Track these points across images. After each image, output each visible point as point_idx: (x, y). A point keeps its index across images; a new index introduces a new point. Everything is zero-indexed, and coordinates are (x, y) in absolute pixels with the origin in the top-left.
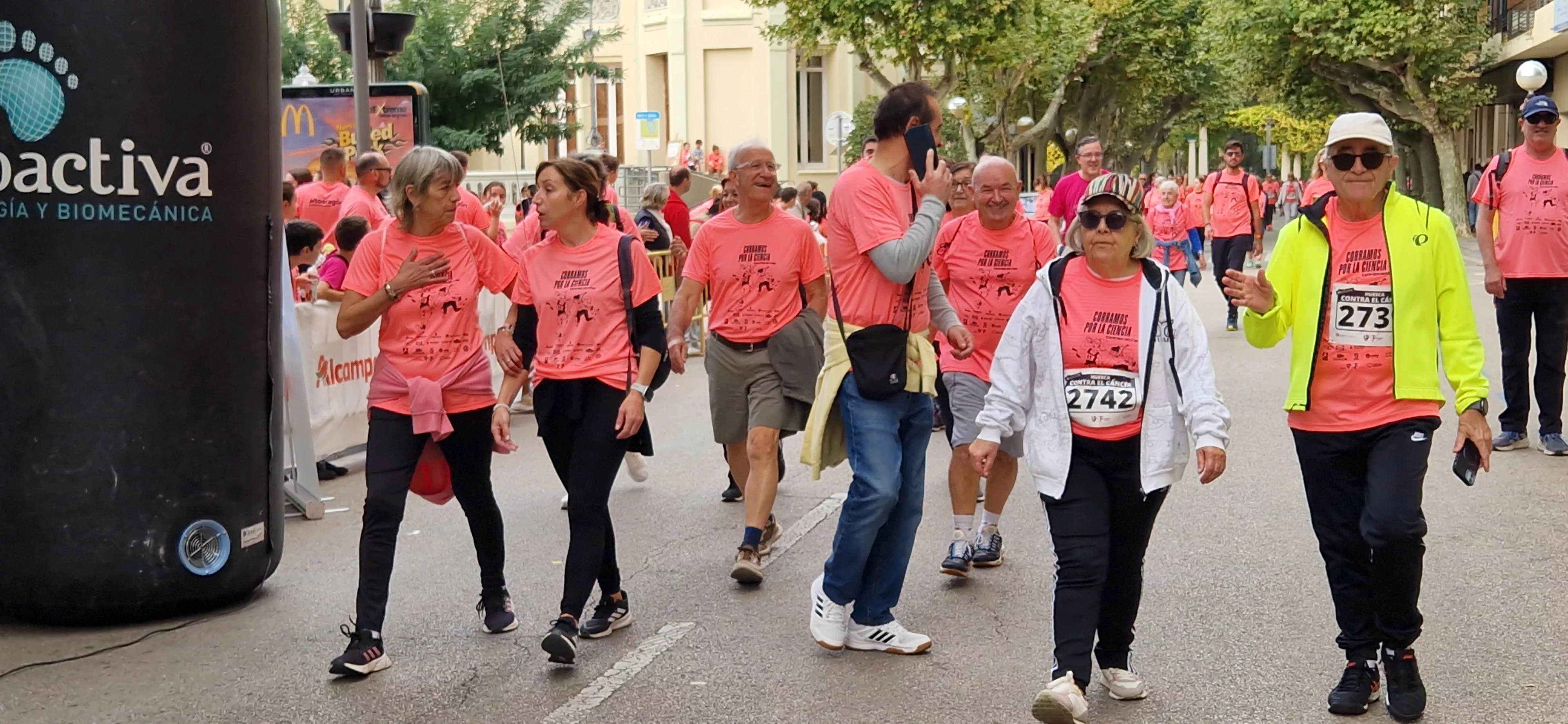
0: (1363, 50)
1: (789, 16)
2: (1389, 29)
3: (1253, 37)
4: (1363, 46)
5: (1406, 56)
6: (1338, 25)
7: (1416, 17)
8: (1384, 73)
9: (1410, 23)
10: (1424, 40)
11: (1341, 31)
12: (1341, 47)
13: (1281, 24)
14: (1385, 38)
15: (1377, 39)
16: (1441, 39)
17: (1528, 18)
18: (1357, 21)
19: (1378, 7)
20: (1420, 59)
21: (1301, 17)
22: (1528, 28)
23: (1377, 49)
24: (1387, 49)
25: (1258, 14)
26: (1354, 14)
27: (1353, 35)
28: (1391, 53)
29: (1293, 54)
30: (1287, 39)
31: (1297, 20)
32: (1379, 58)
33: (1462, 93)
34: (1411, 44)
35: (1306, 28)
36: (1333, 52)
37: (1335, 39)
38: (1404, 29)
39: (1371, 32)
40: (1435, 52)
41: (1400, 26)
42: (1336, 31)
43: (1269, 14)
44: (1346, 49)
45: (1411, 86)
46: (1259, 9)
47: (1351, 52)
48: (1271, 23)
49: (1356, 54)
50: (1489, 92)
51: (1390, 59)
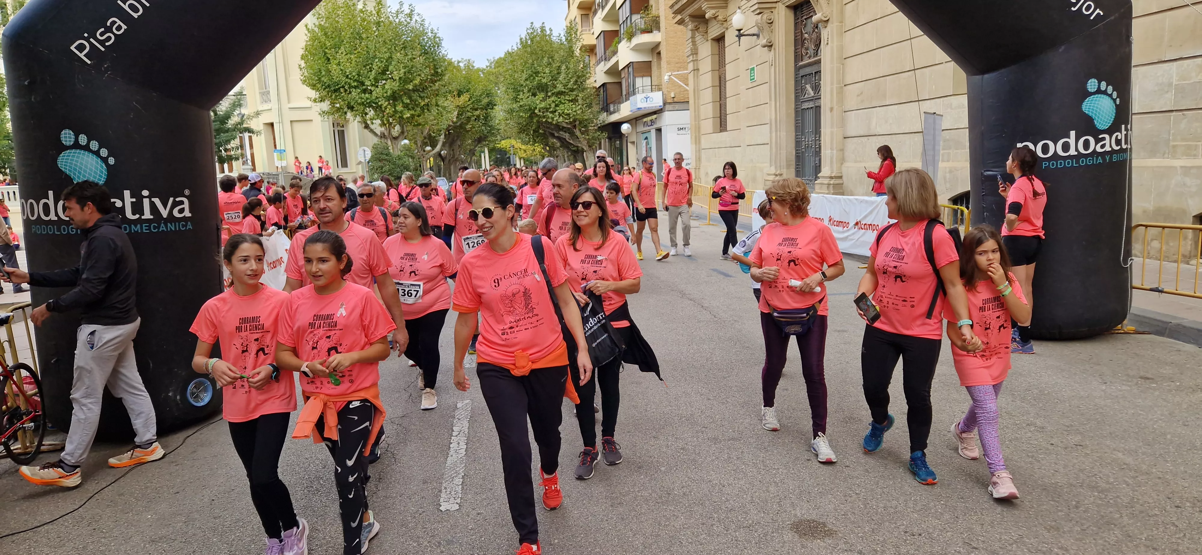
0: (561, 119)
1: (330, 106)
2: (570, 111)
3: (519, 115)
4: (561, 118)
5: (575, 121)
6: (551, 110)
7: (580, 107)
8: (569, 129)
9: (577, 109)
10: (582, 115)
11: (553, 112)
12: (553, 118)
13: (530, 109)
14: (568, 115)
15: (566, 115)
16: (588, 115)
17: (618, 107)
18: (558, 108)
19: (565, 103)
20: (580, 123)
21: (538, 107)
22: (618, 111)
23: (566, 119)
24: (570, 119)
25: (521, 106)
26: (557, 106)
27: (557, 114)
28: (571, 120)
29: (535, 121)
30: (533, 114)
31: (536, 108)
32: (566, 123)
33: (596, 135)
34: (578, 117)
35: (540, 111)
36: (550, 120)
37: (551, 115)
38: (575, 111)
39: (563, 113)
40: (586, 120)
41: (574, 110)
42: (551, 112)
43: (526, 106)
44: (555, 119)
45: (578, 133)
46: (521, 103)
47: (557, 120)
48: (526, 109)
49: (559, 121)
50: (605, 135)
51: (571, 123)
